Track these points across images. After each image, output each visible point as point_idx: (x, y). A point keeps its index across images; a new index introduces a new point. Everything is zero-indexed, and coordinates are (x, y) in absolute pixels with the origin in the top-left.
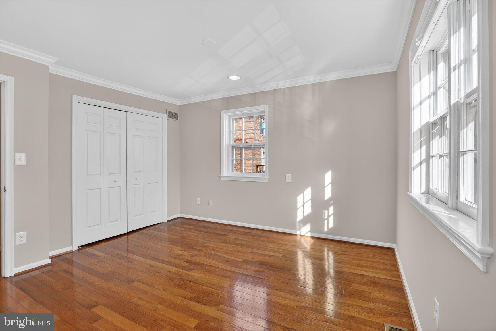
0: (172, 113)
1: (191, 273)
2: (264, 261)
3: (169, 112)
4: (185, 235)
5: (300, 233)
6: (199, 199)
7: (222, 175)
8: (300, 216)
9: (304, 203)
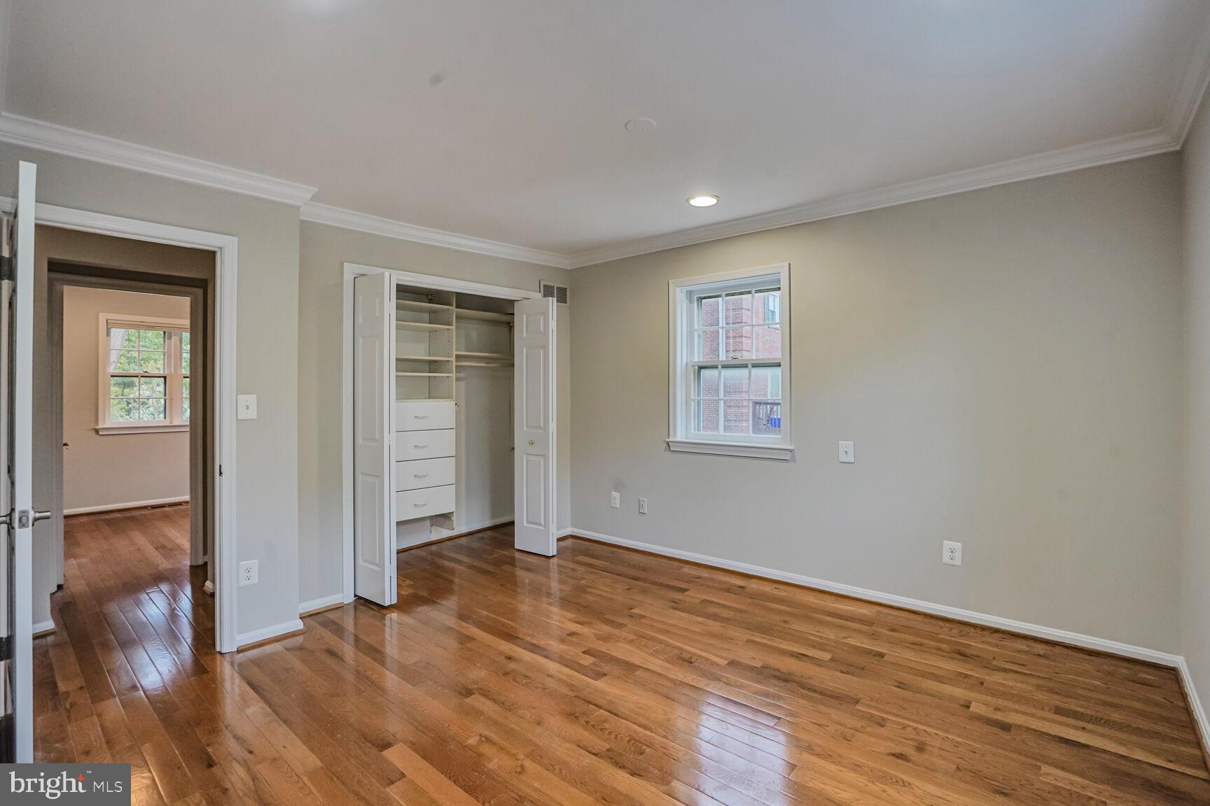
0: (553, 287)
1: (600, 684)
2: (781, 669)
3: (545, 286)
4: (583, 582)
6: (616, 495)
7: (671, 439)
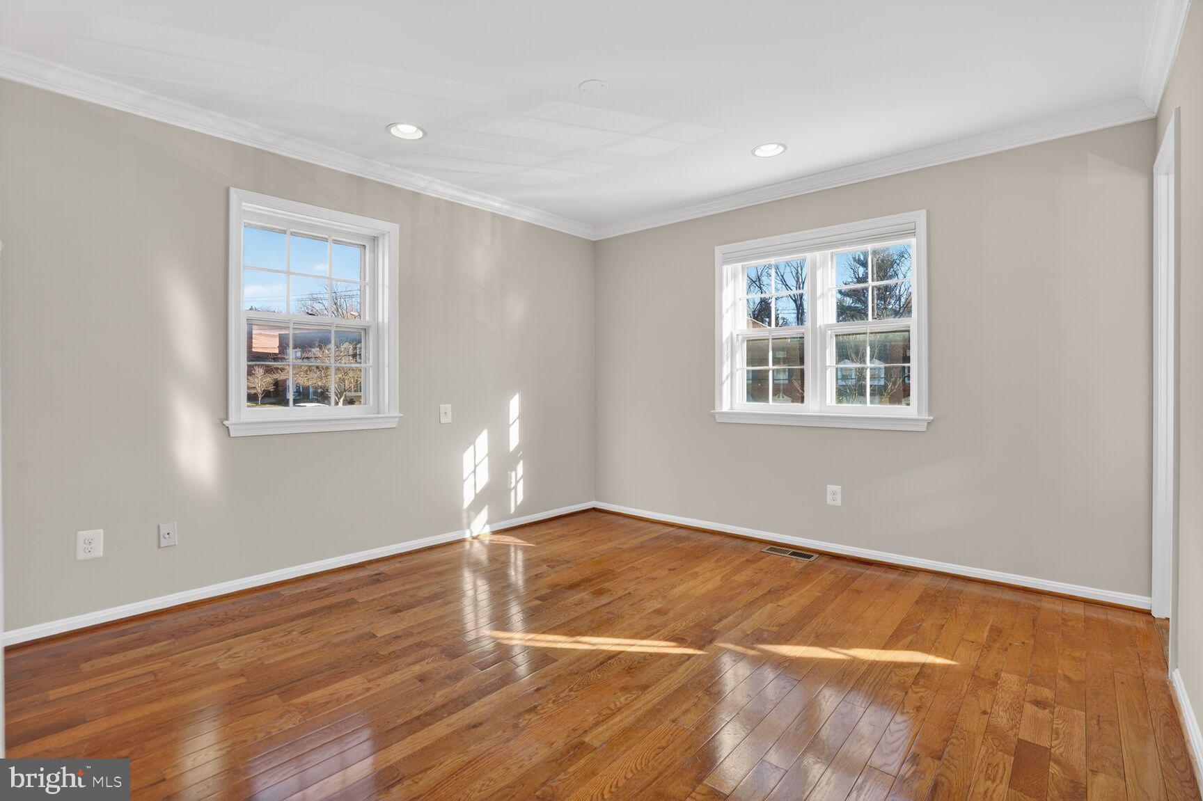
5: (471, 533)
7: (233, 420)
8: (468, 496)
9: (476, 466)
